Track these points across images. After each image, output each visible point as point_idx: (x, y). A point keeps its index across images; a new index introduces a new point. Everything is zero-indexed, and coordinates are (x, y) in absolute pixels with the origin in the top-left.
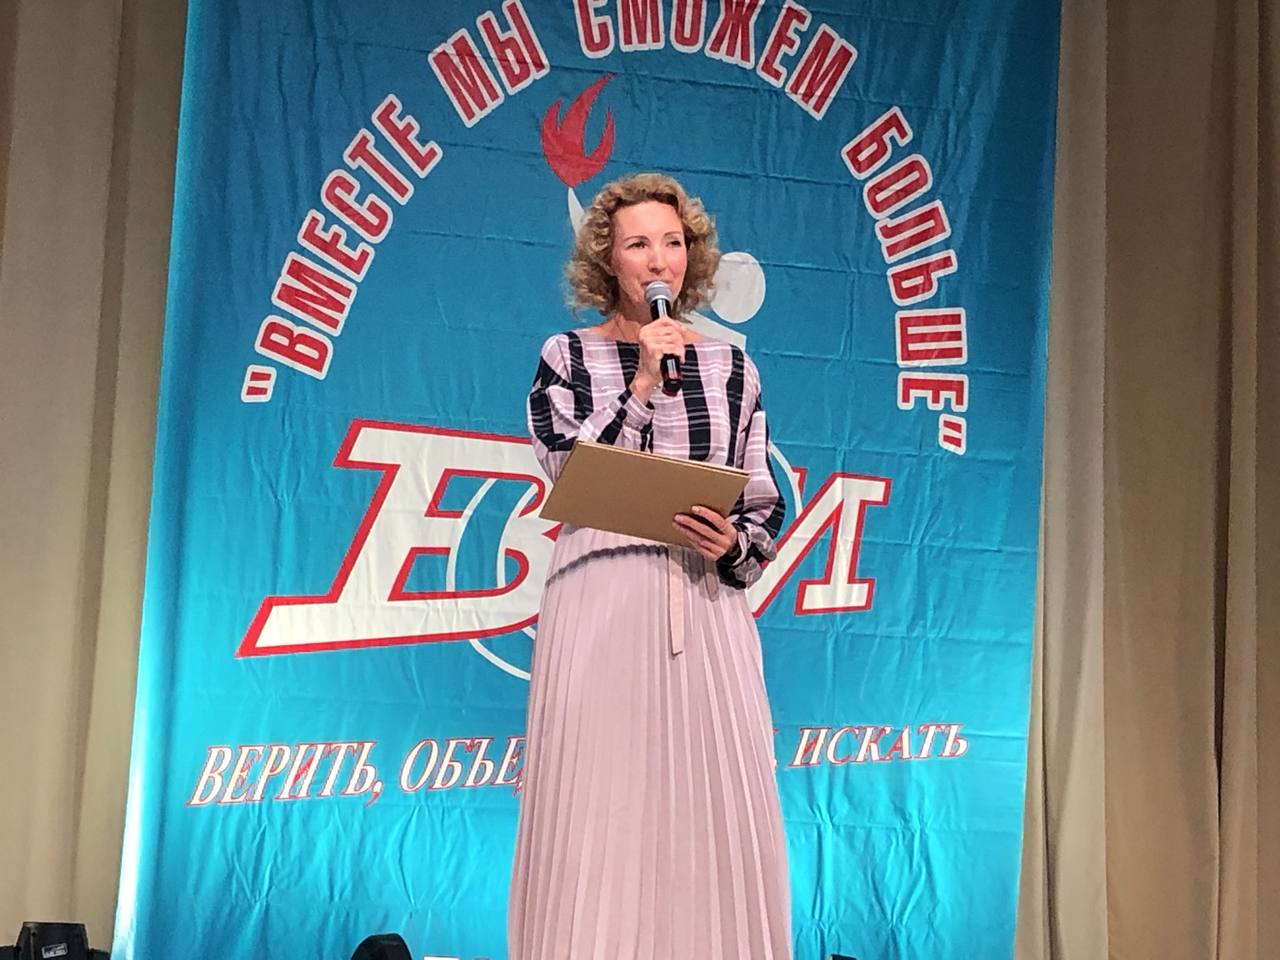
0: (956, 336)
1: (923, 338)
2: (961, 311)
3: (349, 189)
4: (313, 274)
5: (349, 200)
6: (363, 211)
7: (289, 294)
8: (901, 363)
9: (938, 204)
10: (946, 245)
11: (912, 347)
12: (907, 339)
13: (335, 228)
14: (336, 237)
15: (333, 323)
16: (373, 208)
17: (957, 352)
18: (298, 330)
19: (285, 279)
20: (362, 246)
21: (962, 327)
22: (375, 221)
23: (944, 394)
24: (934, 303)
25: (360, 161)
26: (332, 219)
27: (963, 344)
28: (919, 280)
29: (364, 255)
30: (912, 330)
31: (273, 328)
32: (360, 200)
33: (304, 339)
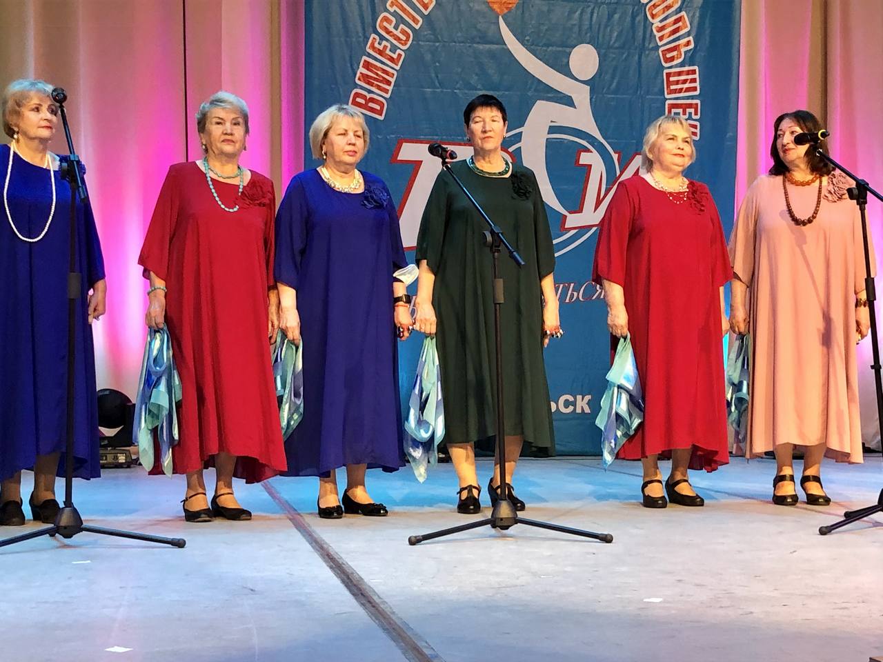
3: (389, 21)
4: (376, 67)
5: (391, 28)
6: (397, 33)
7: (365, 78)
10: (688, 34)
12: (669, 83)
13: (384, 43)
14: (385, 47)
15: (386, 91)
16: (403, 32)
18: (369, 96)
19: (362, 70)
20: (398, 51)
22: (404, 38)
24: (682, 65)
25: (395, 8)
26: (382, 38)
28: (675, 53)
29: (400, 55)
30: (672, 79)
31: (357, 95)
32: (396, 28)
33: (372, 100)
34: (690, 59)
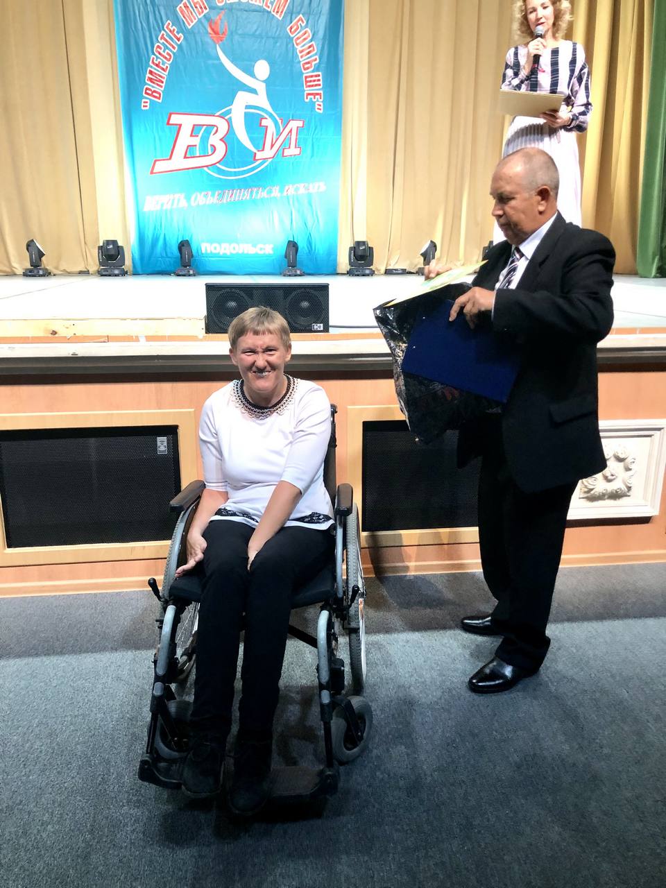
0: (319, 80)
1: (311, 81)
2: (320, 73)
3: (160, 48)
4: (156, 74)
5: (161, 51)
6: (165, 54)
7: (150, 80)
8: (305, 89)
9: (313, 43)
10: (316, 54)
11: (309, 84)
12: (307, 82)
13: (159, 60)
14: (159, 62)
15: (162, 87)
16: (168, 54)
17: (320, 85)
18: (153, 89)
19: (148, 75)
20: (166, 65)
21: (320, 78)
22: (168, 57)
23: (317, 97)
24: (313, 71)
25: (163, 41)
26: (157, 57)
27: (321, 82)
28: (309, 65)
29: (167, 67)
30: (308, 79)
31: (147, 89)
32: (164, 51)
33: (155, 91)
34: (317, 69)
